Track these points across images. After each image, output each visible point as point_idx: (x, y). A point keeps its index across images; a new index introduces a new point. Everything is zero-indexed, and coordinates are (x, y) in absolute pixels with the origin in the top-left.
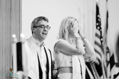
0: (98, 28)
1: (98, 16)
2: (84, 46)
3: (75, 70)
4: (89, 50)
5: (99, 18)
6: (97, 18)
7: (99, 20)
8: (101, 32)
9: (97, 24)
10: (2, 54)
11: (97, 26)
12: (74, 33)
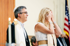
0: (67, 14)
1: (67, 6)
2: (54, 27)
3: (49, 42)
4: (58, 31)
5: (67, 8)
6: (66, 8)
7: (67, 9)
8: (69, 17)
9: (66, 12)
10: (2, 32)
11: (66, 13)
12: (48, 19)
